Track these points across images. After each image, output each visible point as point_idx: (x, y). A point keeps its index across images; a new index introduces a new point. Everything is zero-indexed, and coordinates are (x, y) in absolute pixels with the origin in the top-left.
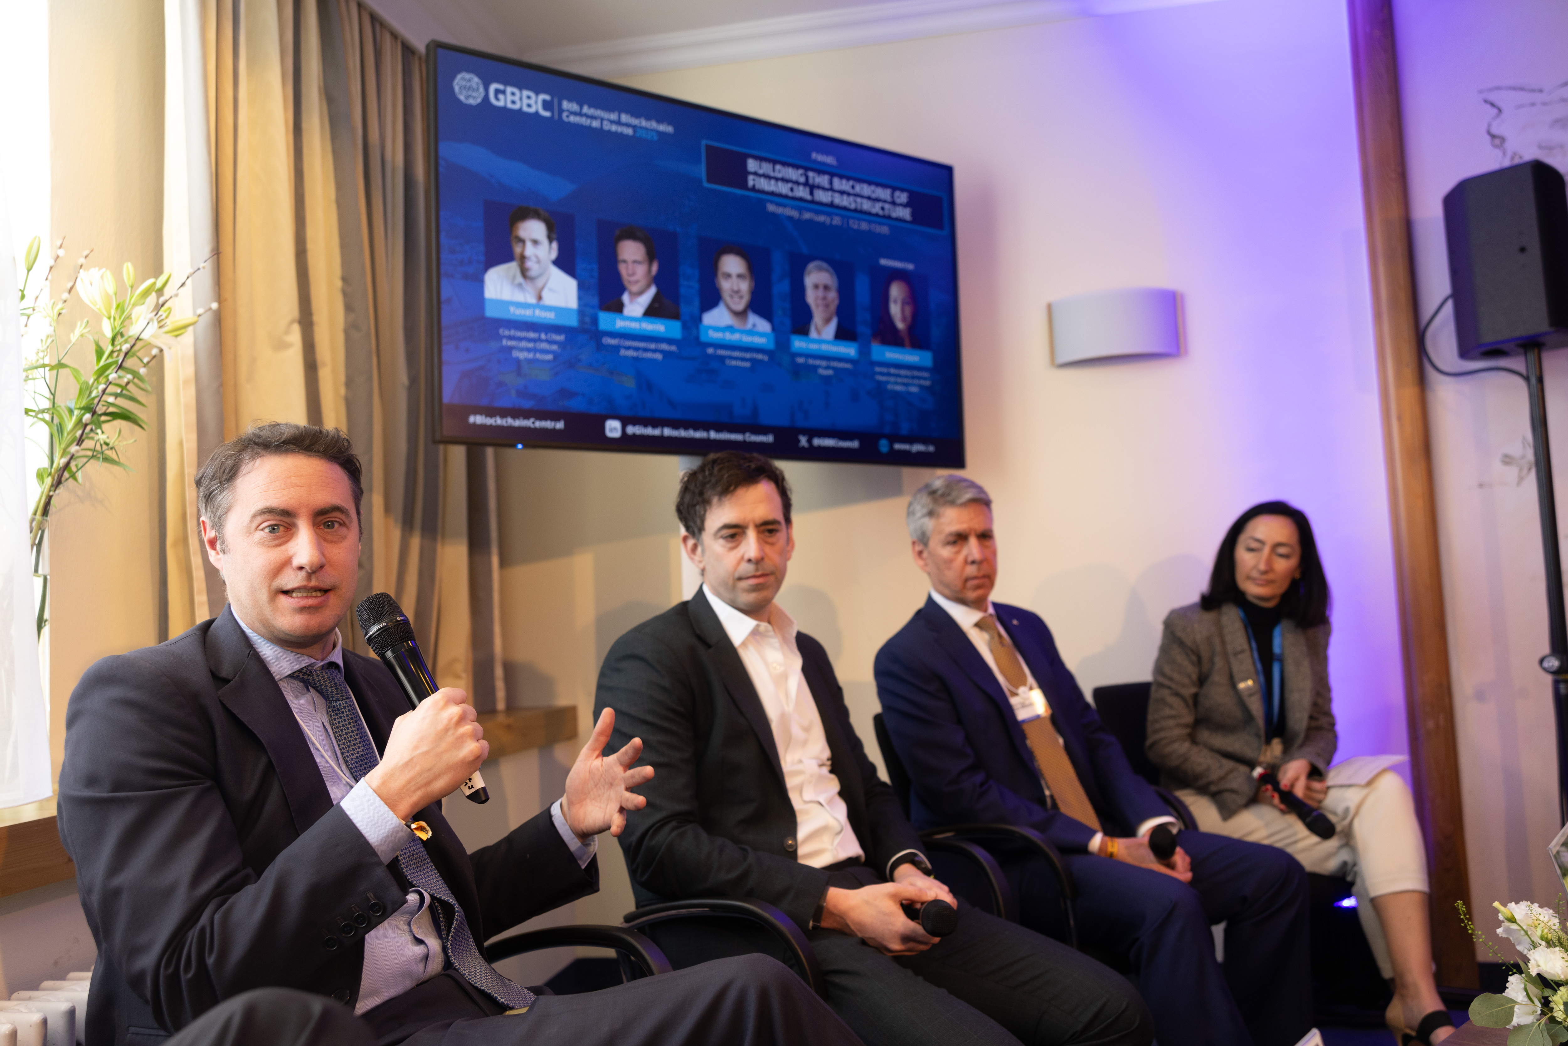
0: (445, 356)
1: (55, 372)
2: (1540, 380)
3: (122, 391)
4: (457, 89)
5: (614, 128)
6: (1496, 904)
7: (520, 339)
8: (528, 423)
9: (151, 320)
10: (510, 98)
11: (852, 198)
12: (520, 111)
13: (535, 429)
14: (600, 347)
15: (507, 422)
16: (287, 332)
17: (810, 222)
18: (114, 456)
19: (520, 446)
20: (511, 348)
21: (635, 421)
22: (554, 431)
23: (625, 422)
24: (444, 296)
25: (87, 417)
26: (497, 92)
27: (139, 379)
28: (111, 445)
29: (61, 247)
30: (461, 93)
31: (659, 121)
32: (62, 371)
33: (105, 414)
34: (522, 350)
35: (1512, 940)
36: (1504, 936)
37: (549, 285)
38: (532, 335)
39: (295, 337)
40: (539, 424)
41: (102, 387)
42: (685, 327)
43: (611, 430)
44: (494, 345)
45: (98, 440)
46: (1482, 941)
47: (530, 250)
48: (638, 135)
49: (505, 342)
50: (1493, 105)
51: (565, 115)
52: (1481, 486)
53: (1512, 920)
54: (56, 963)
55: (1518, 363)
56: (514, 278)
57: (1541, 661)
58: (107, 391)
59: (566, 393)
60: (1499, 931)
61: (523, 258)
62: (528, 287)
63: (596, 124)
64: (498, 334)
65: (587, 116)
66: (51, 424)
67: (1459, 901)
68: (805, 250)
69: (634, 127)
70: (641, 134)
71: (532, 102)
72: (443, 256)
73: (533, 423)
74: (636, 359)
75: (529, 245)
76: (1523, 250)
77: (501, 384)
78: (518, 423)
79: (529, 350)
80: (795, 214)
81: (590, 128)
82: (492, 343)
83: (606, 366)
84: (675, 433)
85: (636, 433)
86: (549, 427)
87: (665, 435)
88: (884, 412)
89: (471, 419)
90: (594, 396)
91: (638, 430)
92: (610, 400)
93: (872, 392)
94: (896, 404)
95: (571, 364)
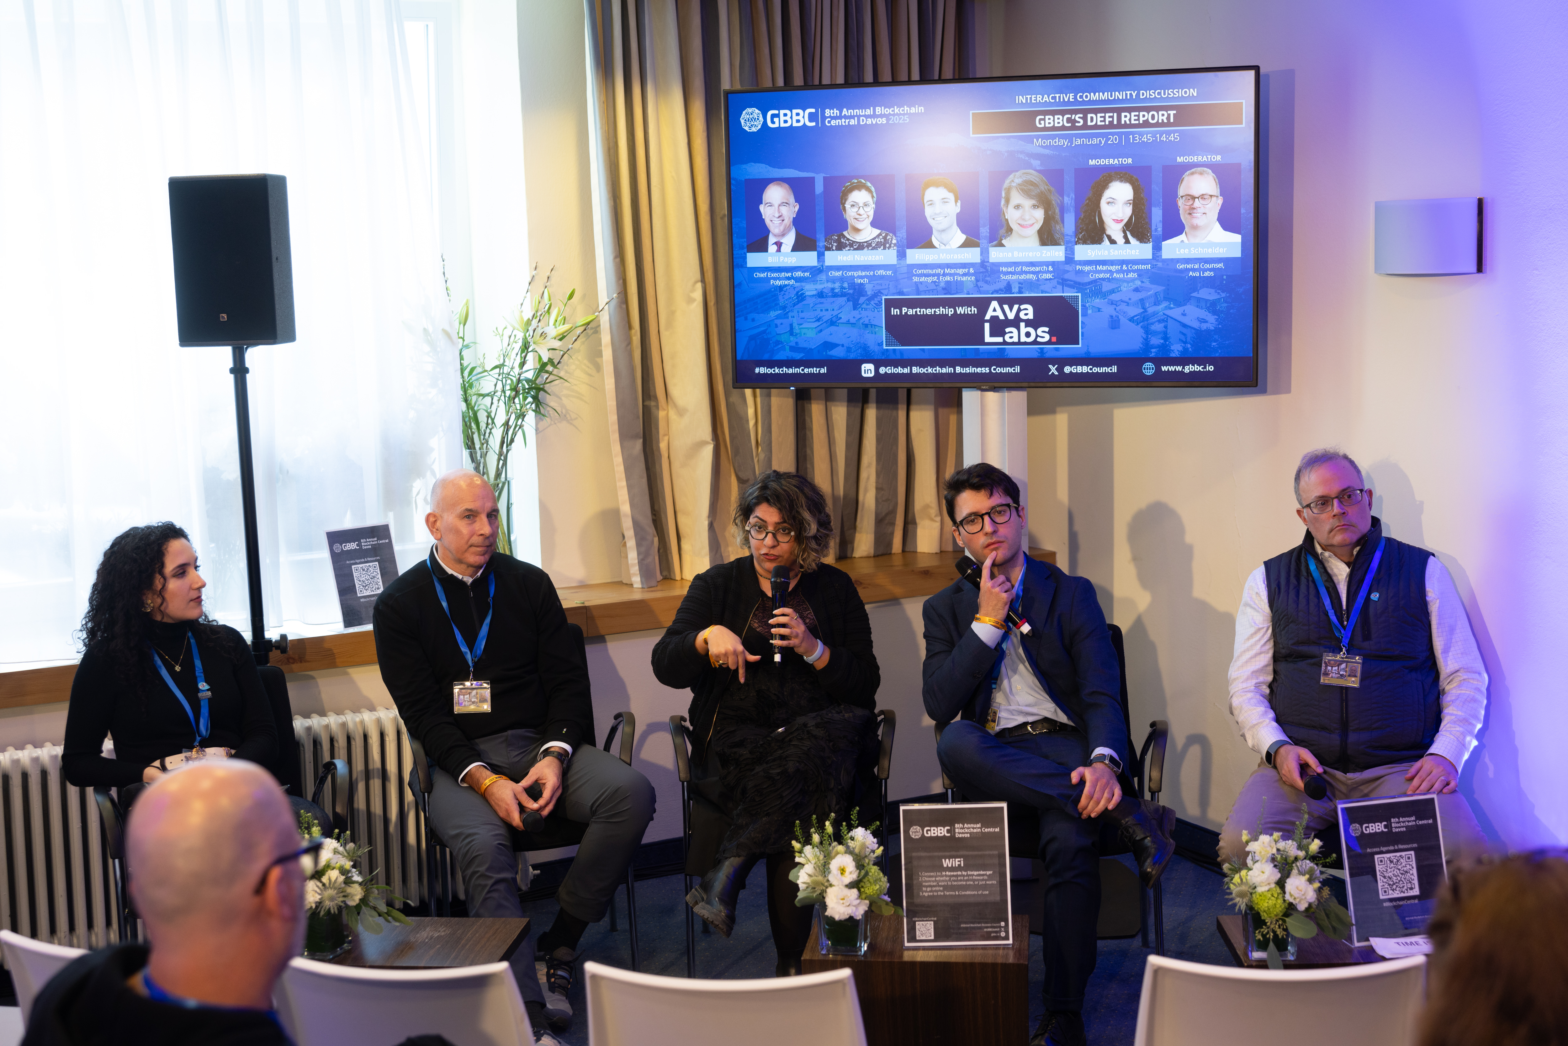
4: (742, 121)
5: (869, 121)
8: (799, 370)
10: (783, 119)
12: (793, 126)
13: (805, 374)
14: (856, 305)
15: (783, 371)
19: (792, 388)
21: (886, 363)
22: (817, 377)
23: (878, 364)
26: (773, 117)
30: (745, 125)
31: (910, 105)
40: (807, 371)
43: (865, 372)
48: (891, 121)
51: (827, 121)
59: (827, 346)
63: (852, 122)
65: (846, 117)
69: (887, 116)
70: (895, 119)
71: (800, 118)
73: (803, 370)
77: (778, 342)
78: (793, 370)
81: (849, 126)
82: (771, 312)
83: (861, 321)
84: (923, 370)
85: (888, 372)
86: (815, 372)
87: (913, 372)
88: (1150, 336)
89: (757, 371)
90: (852, 346)
91: (889, 370)
92: (865, 348)
93: (1135, 318)
94: (1166, 327)
95: (832, 323)
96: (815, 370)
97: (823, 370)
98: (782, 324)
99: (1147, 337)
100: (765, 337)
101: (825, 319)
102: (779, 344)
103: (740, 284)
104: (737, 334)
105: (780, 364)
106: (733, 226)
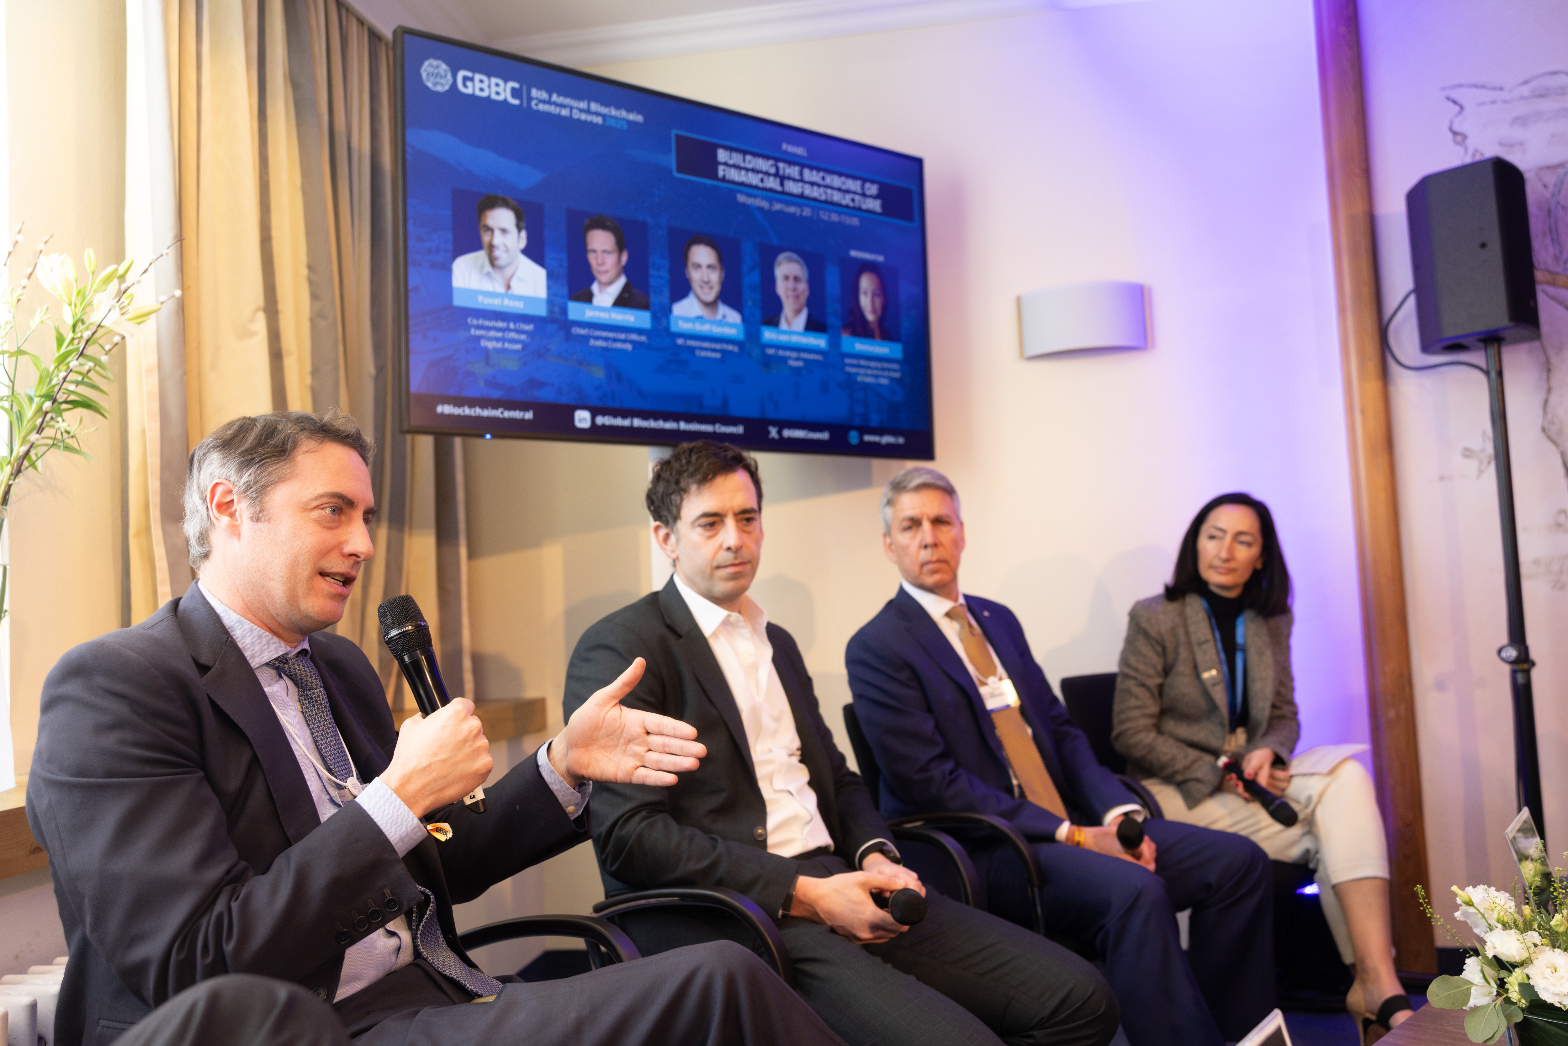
0: (412, 346)
1: (14, 358)
2: (1500, 374)
3: (83, 379)
4: (424, 75)
5: (583, 117)
6: (1454, 888)
7: (489, 329)
8: (497, 413)
9: (113, 306)
10: (478, 85)
11: (822, 190)
12: (488, 98)
13: (504, 419)
14: (569, 336)
15: (475, 412)
16: (252, 320)
17: (780, 213)
18: (75, 445)
19: (488, 436)
20: (480, 338)
21: (605, 412)
22: (523, 421)
24: (412, 284)
25: (48, 405)
26: (465, 79)
27: (100, 366)
28: (72, 434)
29: (19, 232)
30: (428, 80)
31: (629, 110)
32: (22, 358)
33: (66, 402)
34: (490, 339)
35: (1469, 924)
36: (1462, 919)
37: (518, 274)
38: (500, 324)
39: (260, 325)
40: (507, 414)
41: (63, 374)
42: (655, 318)
43: (582, 420)
44: (462, 334)
45: (59, 428)
46: (1441, 925)
47: (498, 239)
48: (607, 124)
49: (473, 331)
50: (1455, 102)
51: (533, 103)
52: (1442, 478)
53: (1470, 904)
54: (17, 957)
55: (1478, 357)
56: (482, 266)
57: (1500, 651)
58: (68, 379)
59: (534, 383)
60: (1457, 914)
61: (491, 247)
62: (497, 275)
63: (565, 112)
64: (467, 323)
65: (556, 104)
66: (11, 411)
67: (1418, 886)
68: (775, 242)
69: (604, 116)
70: (611, 123)
71: (500, 89)
72: (411, 243)
73: (502, 413)
74: (606, 349)
75: (497, 233)
76: (1483, 245)
77: (469, 374)
78: (486, 413)
79: (497, 340)
80: (765, 204)
81: (559, 116)
82: (460, 332)
83: (575, 357)
84: (645, 424)
85: (605, 423)
86: (518, 417)
87: (634, 425)
89: (439, 409)
90: (563, 387)
91: (608, 421)
92: (581, 389)
94: (866, 396)
95: (540, 354)
96: (517, 414)
97: (529, 415)
99: (852, 404)
100: (452, 364)
102: (470, 376)
105: (472, 403)
106: (408, 209)
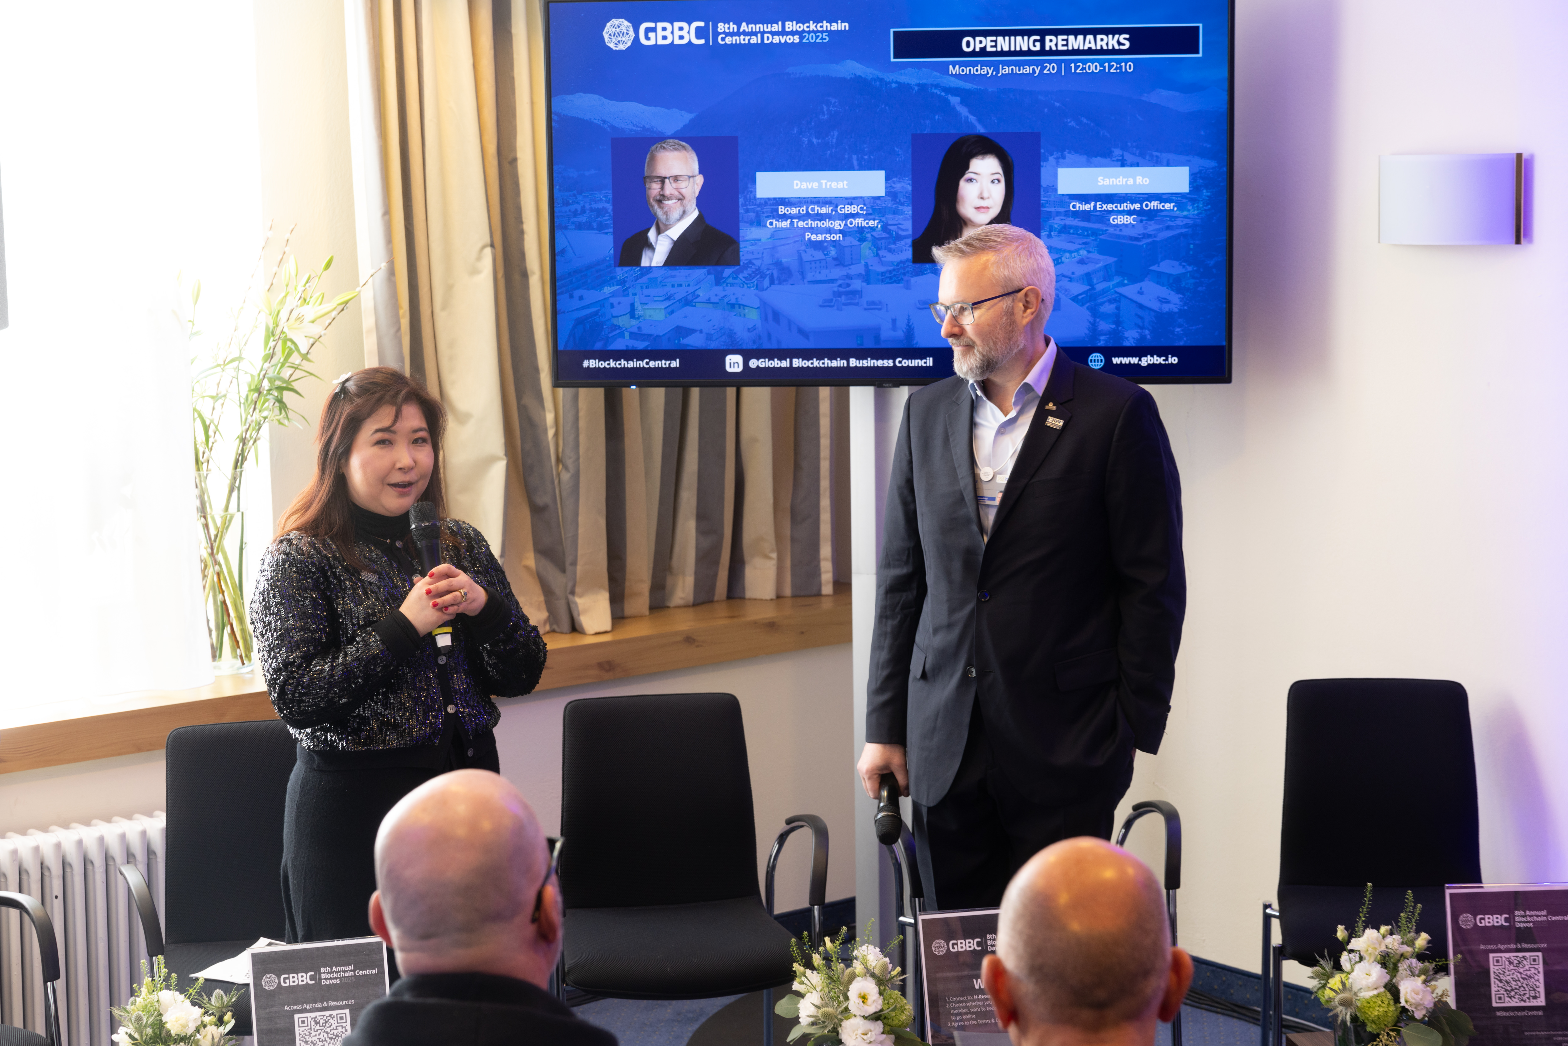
4: (606, 37)
8: (642, 364)
10: (660, 34)
13: (650, 369)
15: (620, 364)
19: (633, 386)
21: (760, 354)
22: (669, 369)
23: (747, 355)
26: (648, 31)
30: (610, 41)
39: (485, 262)
40: (653, 364)
43: (732, 365)
48: (804, 40)
59: (682, 331)
65: (746, 34)
71: (684, 32)
72: (558, 208)
77: (615, 327)
78: (631, 364)
82: (606, 288)
83: (726, 300)
84: (806, 364)
85: (761, 366)
86: (664, 366)
87: (794, 366)
88: (1098, 320)
89: (586, 364)
90: (713, 332)
91: (763, 363)
92: (731, 334)
93: (1080, 297)
94: (1118, 308)
95: (687, 302)
96: (663, 364)
97: (675, 364)
98: (619, 303)
99: (1095, 321)
100: (597, 320)
101: (678, 297)
102: (615, 330)
103: (563, 251)
104: (558, 316)
105: (617, 355)
106: (555, 175)
